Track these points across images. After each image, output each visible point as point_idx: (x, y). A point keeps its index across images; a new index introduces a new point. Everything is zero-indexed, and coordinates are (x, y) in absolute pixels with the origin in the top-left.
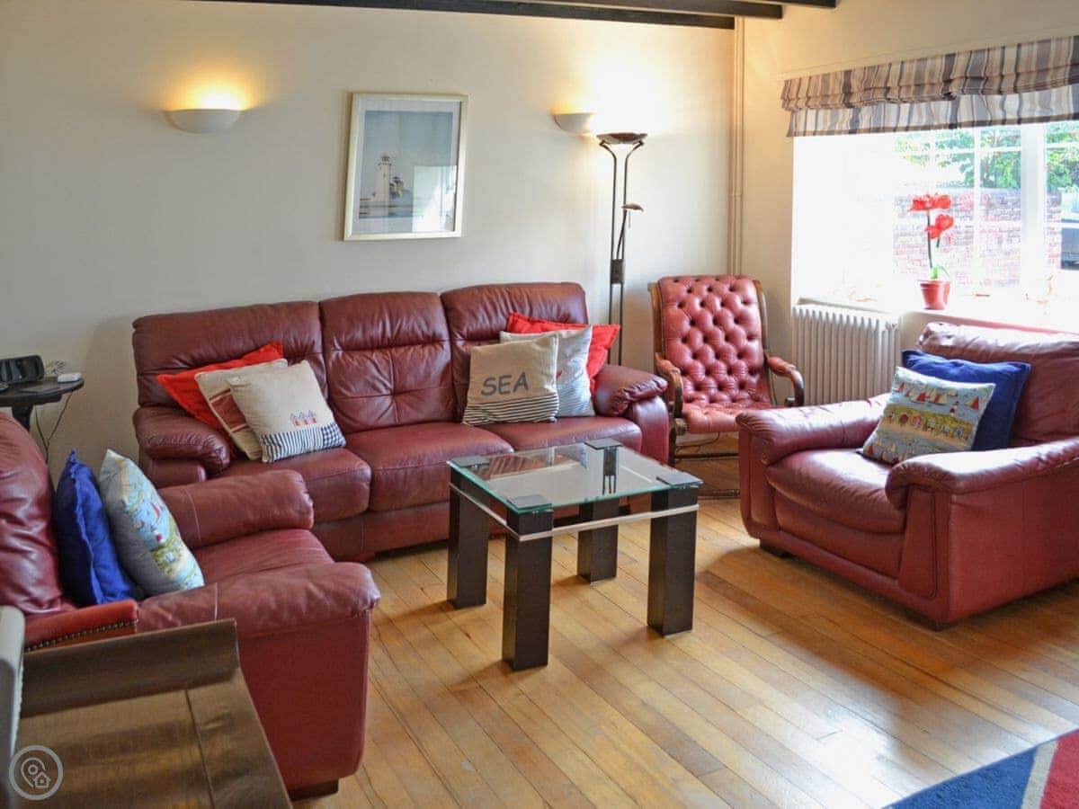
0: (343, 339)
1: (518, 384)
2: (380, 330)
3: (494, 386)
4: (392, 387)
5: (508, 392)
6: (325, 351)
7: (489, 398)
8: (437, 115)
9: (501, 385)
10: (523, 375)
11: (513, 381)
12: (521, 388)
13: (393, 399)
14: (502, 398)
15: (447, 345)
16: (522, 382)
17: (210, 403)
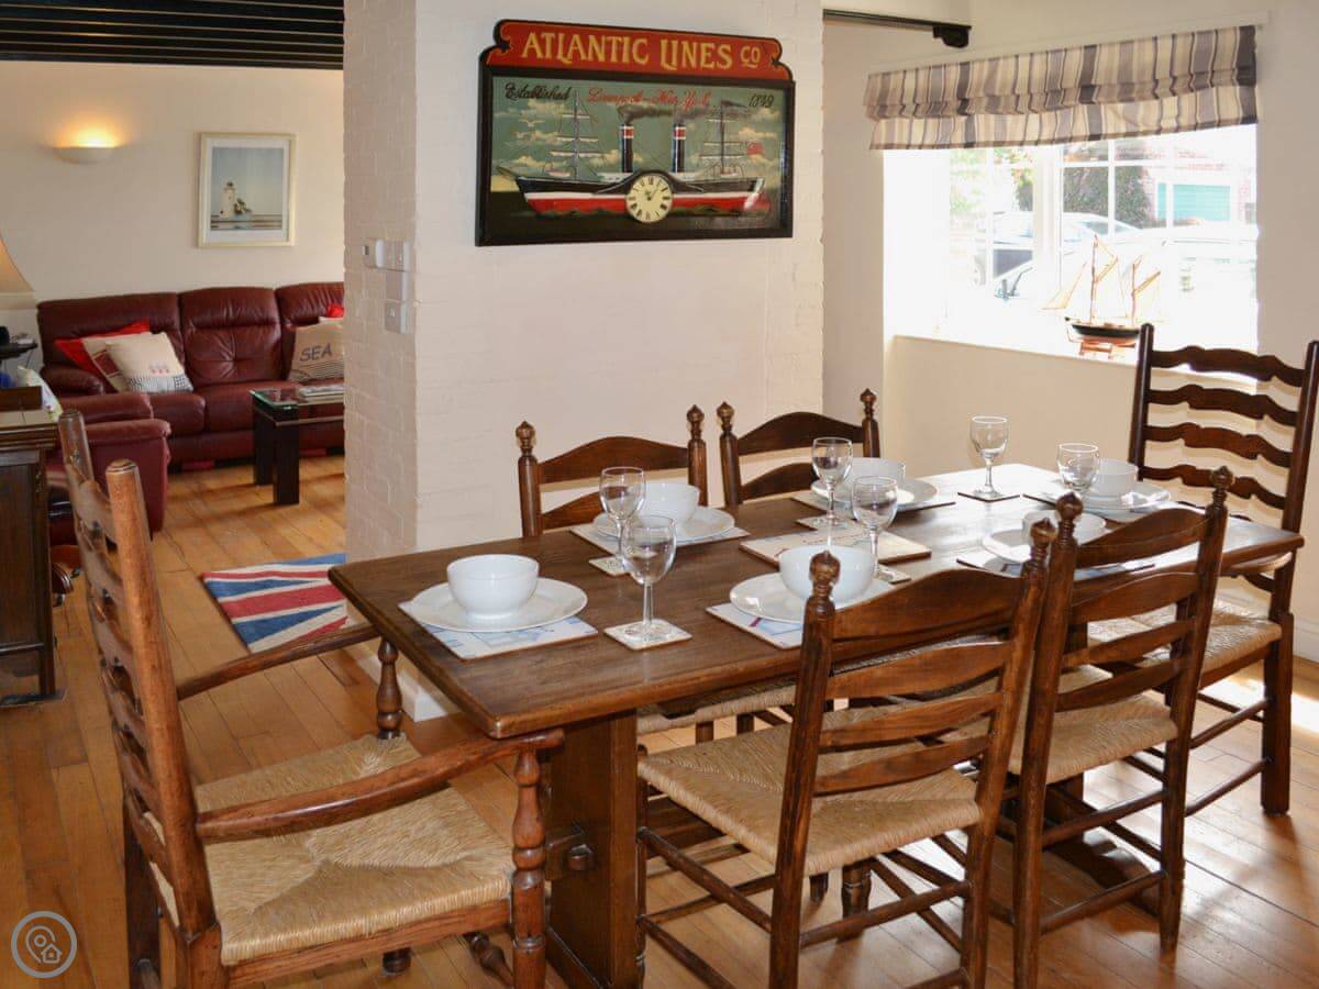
0: (196, 320)
1: (325, 352)
2: (225, 312)
3: (309, 355)
4: (234, 355)
5: (317, 358)
6: (182, 329)
7: (305, 363)
8: (270, 151)
9: (313, 353)
10: (329, 346)
11: (322, 350)
12: (327, 355)
13: (235, 365)
14: (314, 362)
15: (278, 327)
16: (328, 351)
17: (93, 358)
